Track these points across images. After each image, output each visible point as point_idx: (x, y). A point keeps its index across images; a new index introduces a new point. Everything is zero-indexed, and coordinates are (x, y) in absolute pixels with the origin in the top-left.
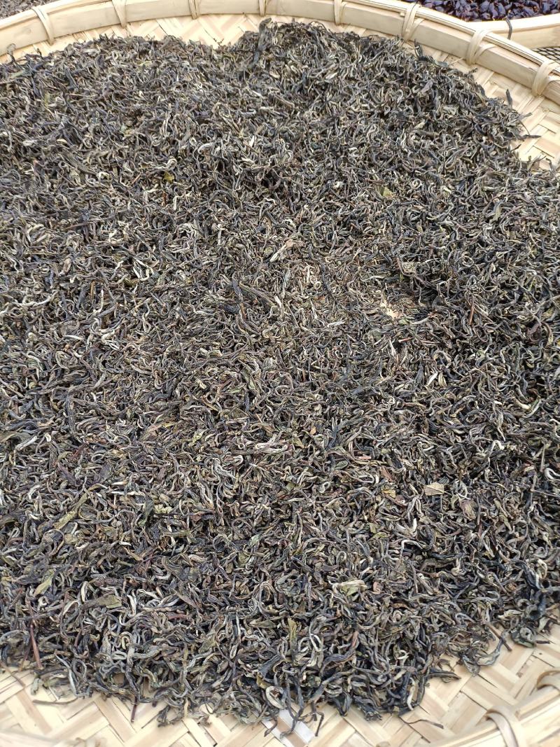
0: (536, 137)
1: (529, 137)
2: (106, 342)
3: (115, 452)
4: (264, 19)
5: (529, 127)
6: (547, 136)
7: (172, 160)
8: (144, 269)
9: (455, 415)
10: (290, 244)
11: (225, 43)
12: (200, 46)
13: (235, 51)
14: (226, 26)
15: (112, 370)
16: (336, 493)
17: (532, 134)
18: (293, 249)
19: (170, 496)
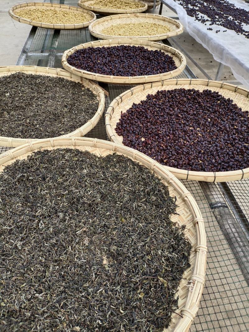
0: (179, 215)
1: (176, 214)
2: (18, 246)
3: (2, 281)
4: (115, 152)
5: (178, 210)
6: (182, 216)
7: (67, 192)
8: (42, 224)
9: (98, 306)
10: (84, 229)
11: (102, 156)
12: (94, 156)
13: (103, 159)
14: (104, 151)
15: (16, 255)
16: (50, 318)
17: (177, 213)
18: (85, 231)
19: (7, 301)
